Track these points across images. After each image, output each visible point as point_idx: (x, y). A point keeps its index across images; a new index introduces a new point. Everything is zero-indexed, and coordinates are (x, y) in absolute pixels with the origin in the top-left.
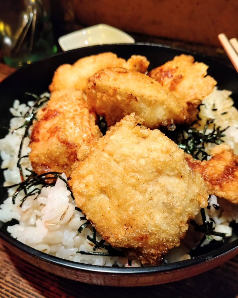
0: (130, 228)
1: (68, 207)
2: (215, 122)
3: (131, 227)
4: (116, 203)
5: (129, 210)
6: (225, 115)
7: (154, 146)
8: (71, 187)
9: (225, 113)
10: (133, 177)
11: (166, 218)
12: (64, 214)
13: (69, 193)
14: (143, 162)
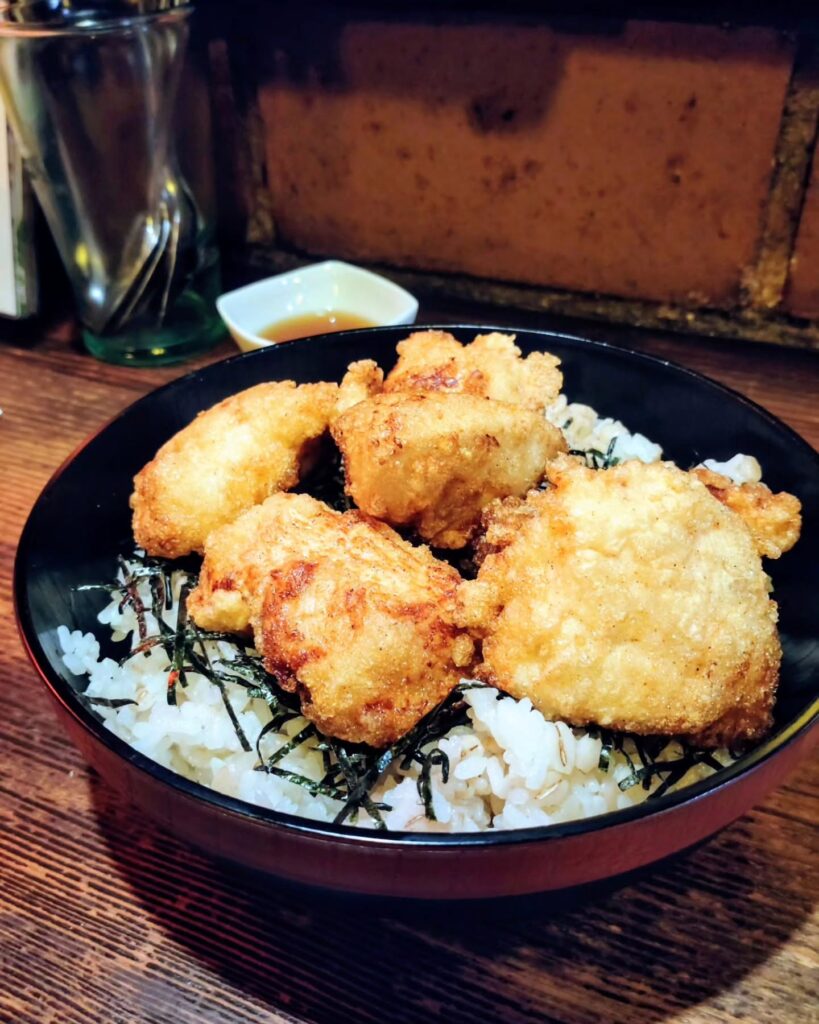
0: (712, 667)
3: (715, 664)
4: (657, 638)
5: (690, 636)
10: (662, 566)
12: (561, 748)
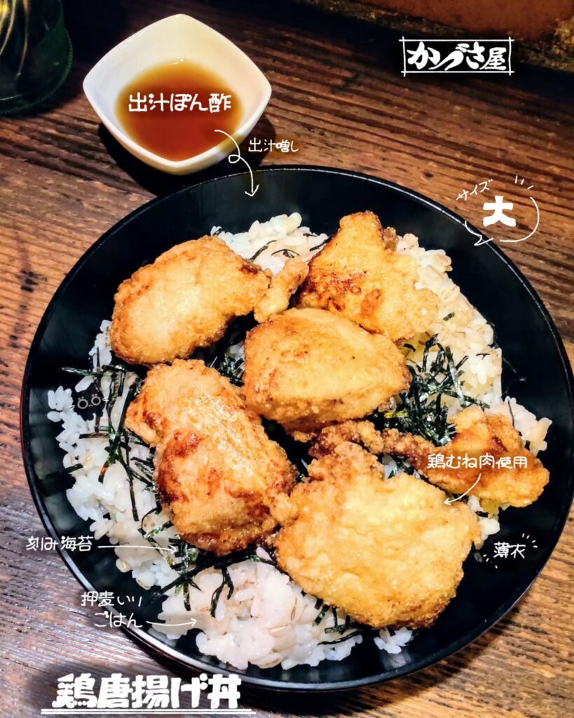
1: (296, 600)
2: (439, 339)
4: (370, 579)
5: (391, 585)
6: (451, 320)
7: (406, 500)
8: (285, 568)
9: (450, 316)
11: (438, 576)
12: (294, 611)
13: (287, 578)
14: (400, 527)
